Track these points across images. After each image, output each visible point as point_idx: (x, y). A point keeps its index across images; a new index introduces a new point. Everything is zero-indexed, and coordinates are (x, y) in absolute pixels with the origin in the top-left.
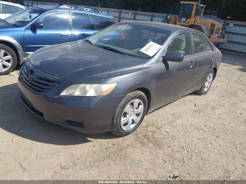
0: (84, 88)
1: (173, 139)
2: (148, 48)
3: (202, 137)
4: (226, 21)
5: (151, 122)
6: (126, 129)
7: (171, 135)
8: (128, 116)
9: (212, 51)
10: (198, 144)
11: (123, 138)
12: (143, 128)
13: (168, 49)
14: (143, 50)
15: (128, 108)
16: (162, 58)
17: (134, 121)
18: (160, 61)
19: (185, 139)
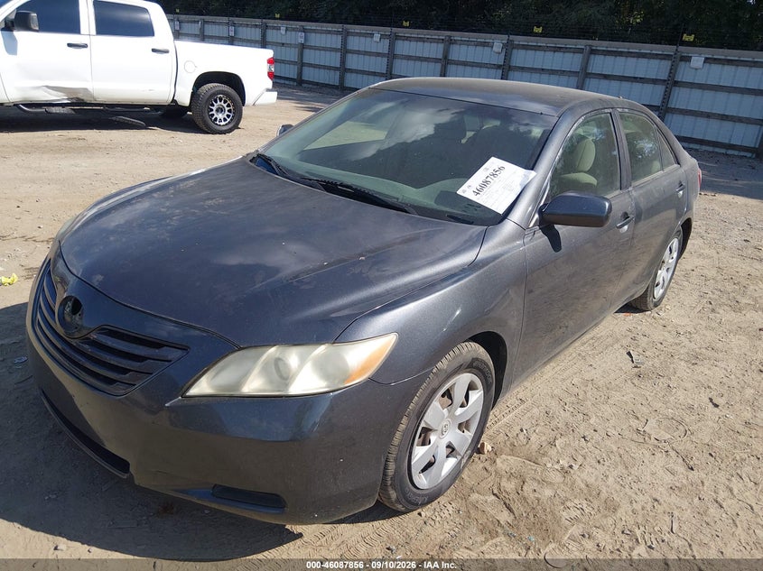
0: (278, 362)
1: (591, 498)
2: (485, 183)
3: (684, 481)
4: (681, 48)
5: (501, 438)
6: (429, 482)
7: (583, 486)
8: (433, 437)
9: (676, 165)
10: (676, 513)
11: (420, 514)
12: (481, 465)
13: (552, 179)
14: (468, 190)
15: (436, 413)
16: (537, 216)
17: (453, 449)
18: (531, 225)
19: (630, 497)
